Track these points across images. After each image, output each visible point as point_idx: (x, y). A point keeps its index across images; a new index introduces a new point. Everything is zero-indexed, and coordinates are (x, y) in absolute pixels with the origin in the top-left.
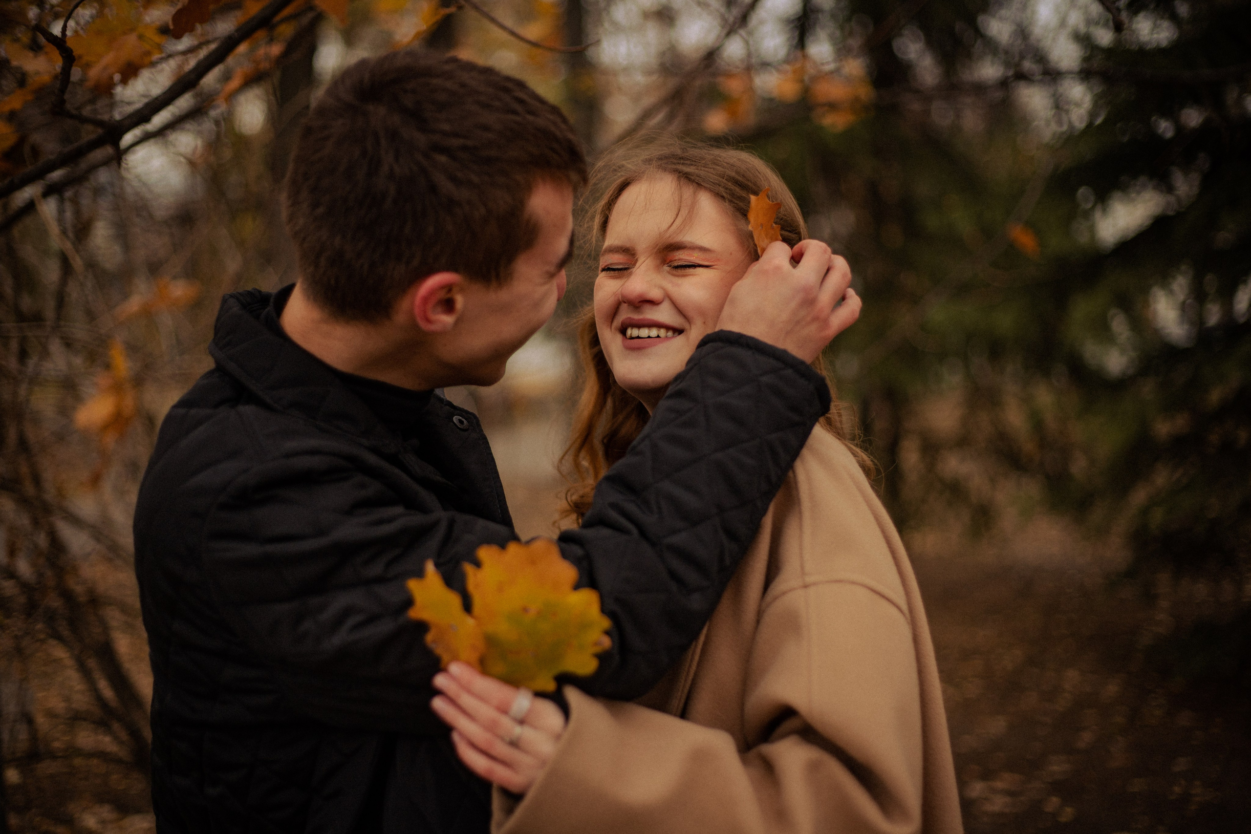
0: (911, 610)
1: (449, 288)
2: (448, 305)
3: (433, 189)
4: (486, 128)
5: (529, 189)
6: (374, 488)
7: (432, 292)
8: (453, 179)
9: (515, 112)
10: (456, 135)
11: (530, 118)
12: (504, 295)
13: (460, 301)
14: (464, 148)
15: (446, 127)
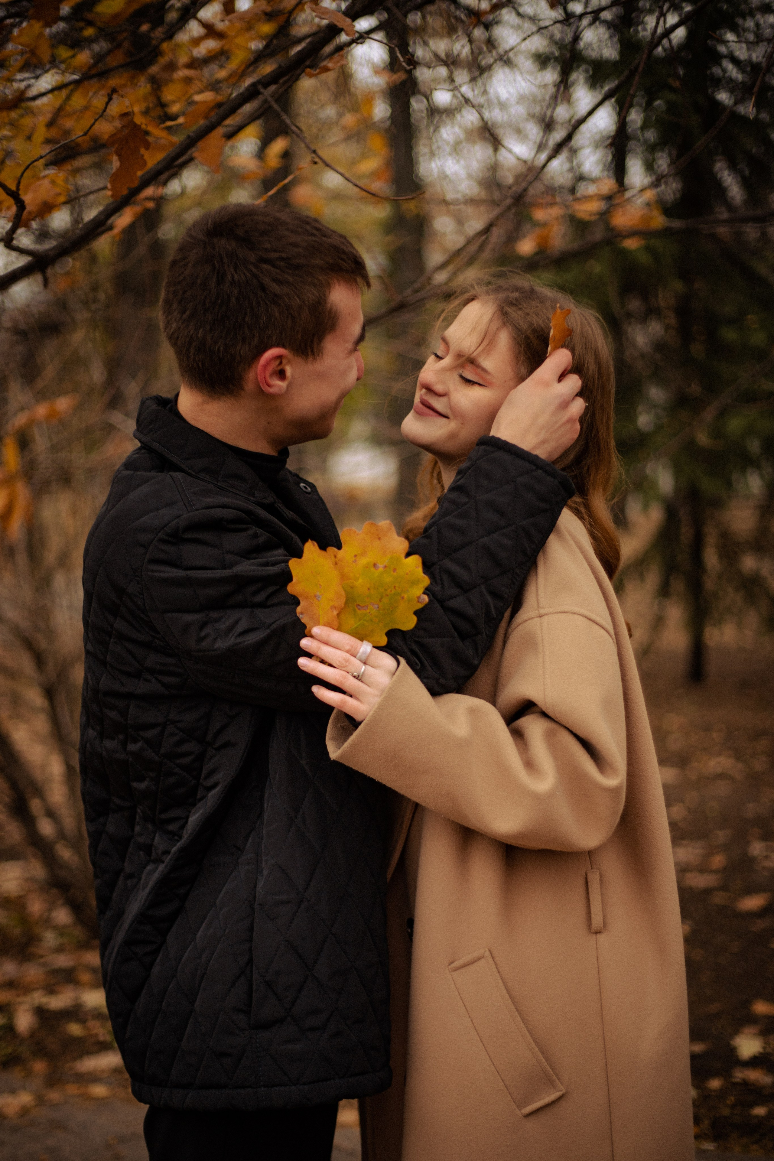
0: (617, 634)
1: (280, 357)
2: (281, 374)
3: (263, 288)
4: (295, 245)
5: (329, 286)
6: (264, 536)
7: (268, 362)
8: (275, 280)
9: (314, 235)
10: (275, 251)
11: (325, 239)
12: (319, 366)
13: (289, 371)
14: (282, 259)
15: (268, 246)
